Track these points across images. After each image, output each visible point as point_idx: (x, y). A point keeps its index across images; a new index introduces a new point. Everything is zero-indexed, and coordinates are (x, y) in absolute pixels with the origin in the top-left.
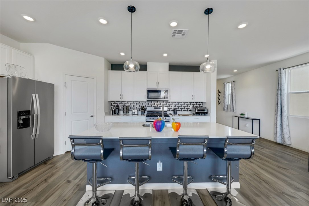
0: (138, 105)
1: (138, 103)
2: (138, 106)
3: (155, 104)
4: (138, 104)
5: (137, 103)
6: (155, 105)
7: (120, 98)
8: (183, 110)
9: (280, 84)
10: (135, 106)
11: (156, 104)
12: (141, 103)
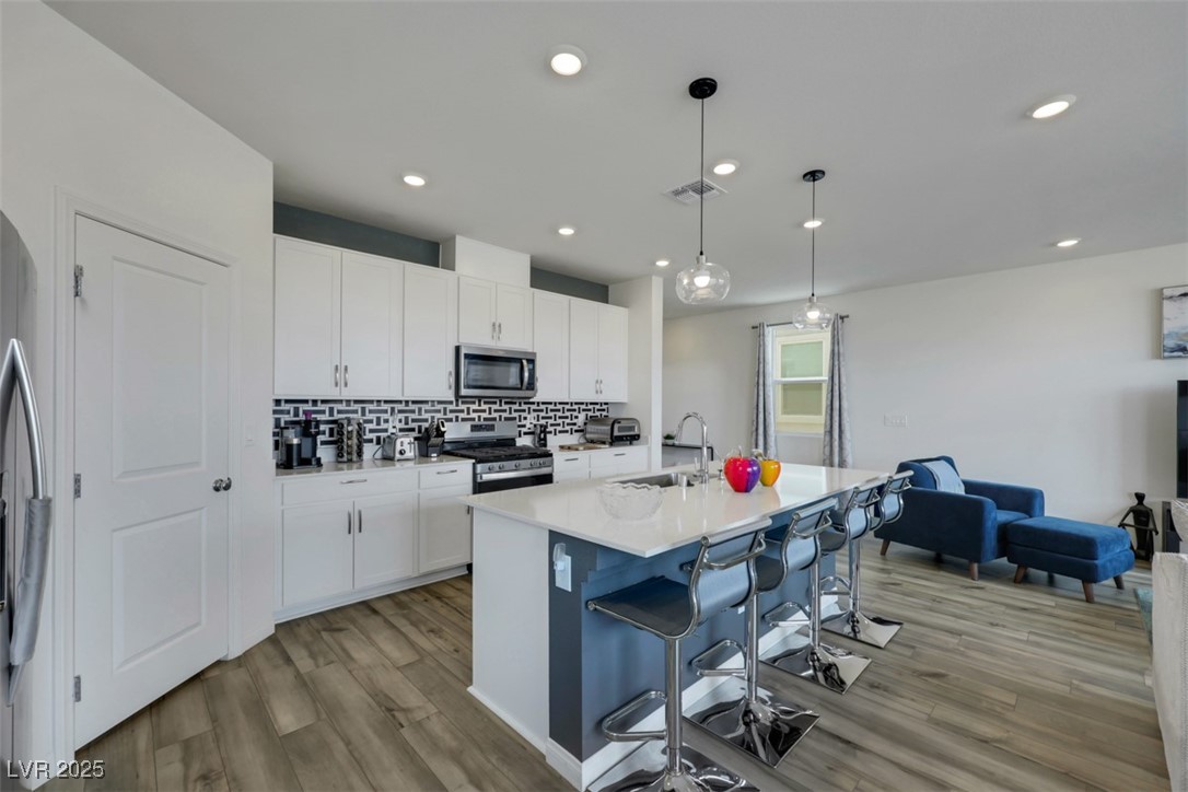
0: (402, 416)
1: (402, 407)
2: (400, 421)
3: (468, 409)
4: (400, 412)
5: (398, 407)
6: (468, 413)
7: (336, 385)
8: (560, 432)
9: (762, 360)
10: (386, 421)
11: (474, 411)
12: (415, 407)
